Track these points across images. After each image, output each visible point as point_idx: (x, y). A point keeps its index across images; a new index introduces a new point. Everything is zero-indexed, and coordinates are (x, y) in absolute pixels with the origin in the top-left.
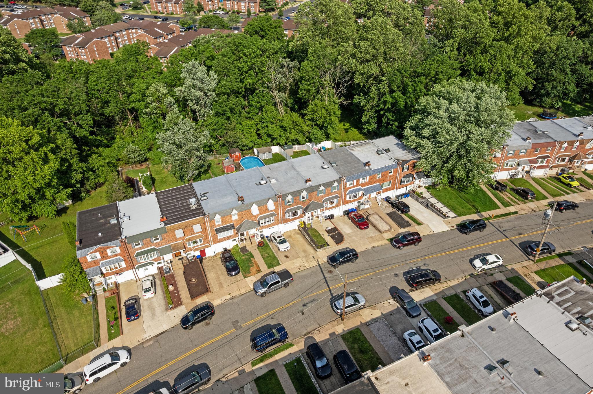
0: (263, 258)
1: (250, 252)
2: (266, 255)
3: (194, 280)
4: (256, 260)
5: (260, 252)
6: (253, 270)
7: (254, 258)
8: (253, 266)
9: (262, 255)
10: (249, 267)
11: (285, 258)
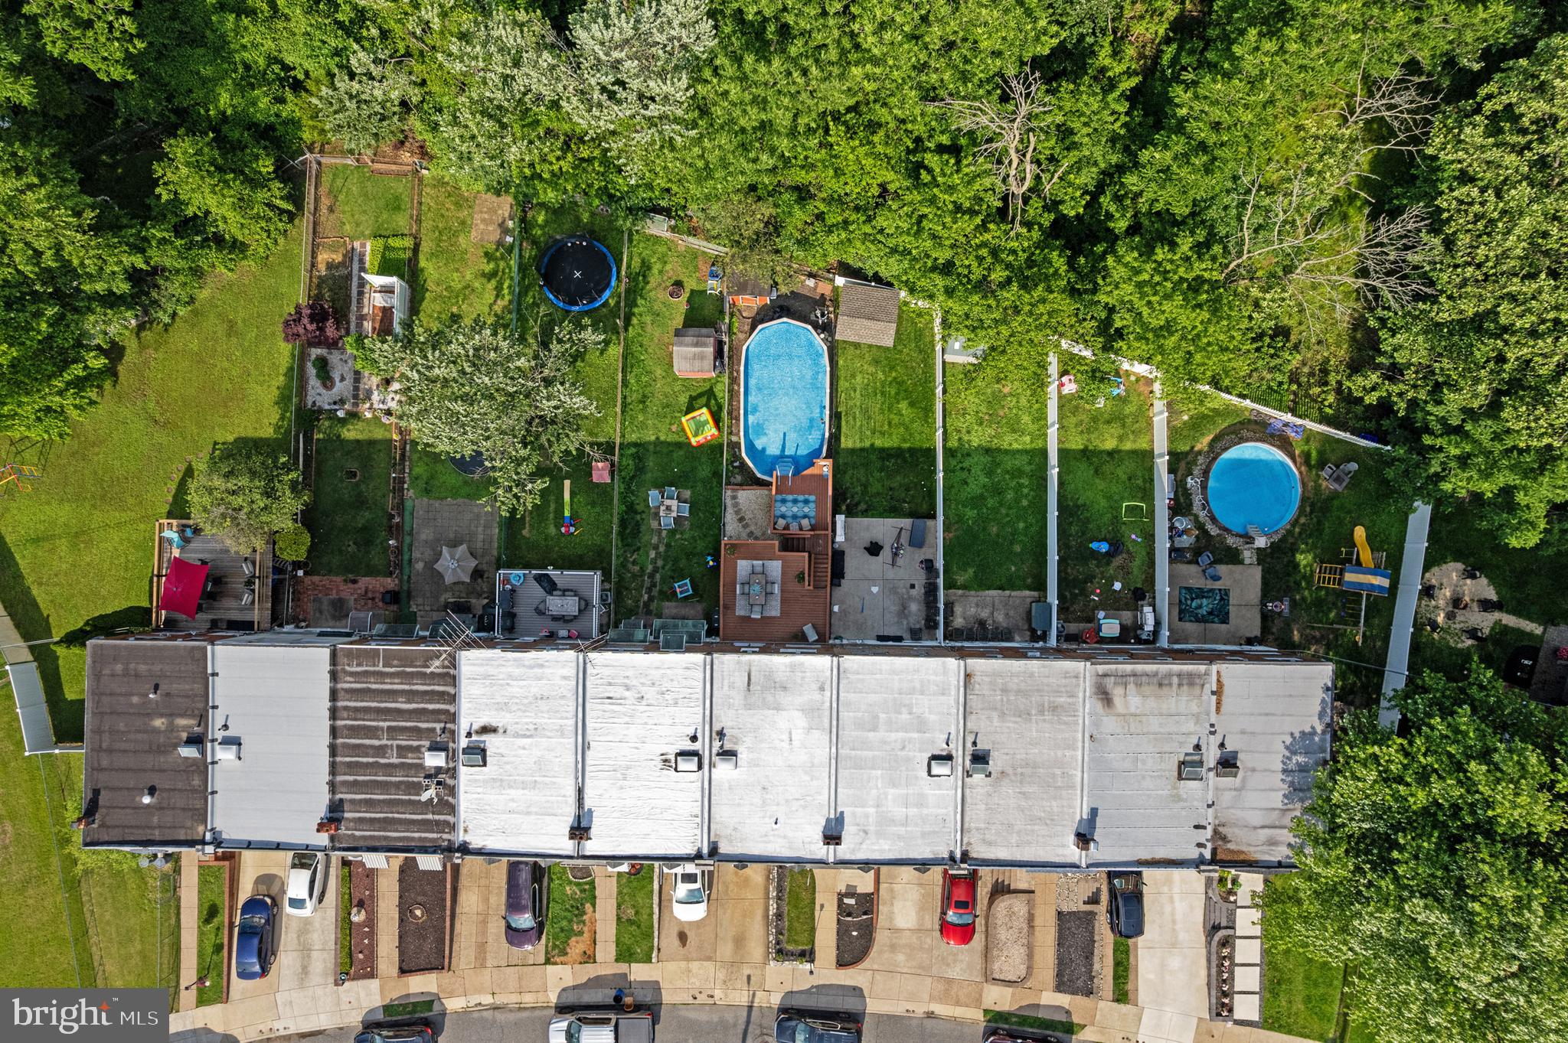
0: (619, 919)
1: (592, 883)
2: (631, 912)
3: (418, 913)
4: (597, 915)
5: (620, 893)
6: (577, 947)
7: (594, 905)
8: (581, 933)
9: (619, 906)
10: (569, 933)
11: (677, 942)
